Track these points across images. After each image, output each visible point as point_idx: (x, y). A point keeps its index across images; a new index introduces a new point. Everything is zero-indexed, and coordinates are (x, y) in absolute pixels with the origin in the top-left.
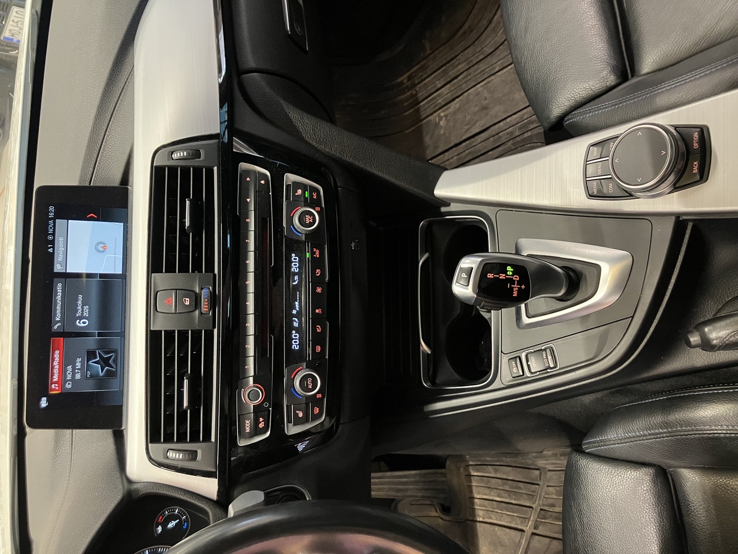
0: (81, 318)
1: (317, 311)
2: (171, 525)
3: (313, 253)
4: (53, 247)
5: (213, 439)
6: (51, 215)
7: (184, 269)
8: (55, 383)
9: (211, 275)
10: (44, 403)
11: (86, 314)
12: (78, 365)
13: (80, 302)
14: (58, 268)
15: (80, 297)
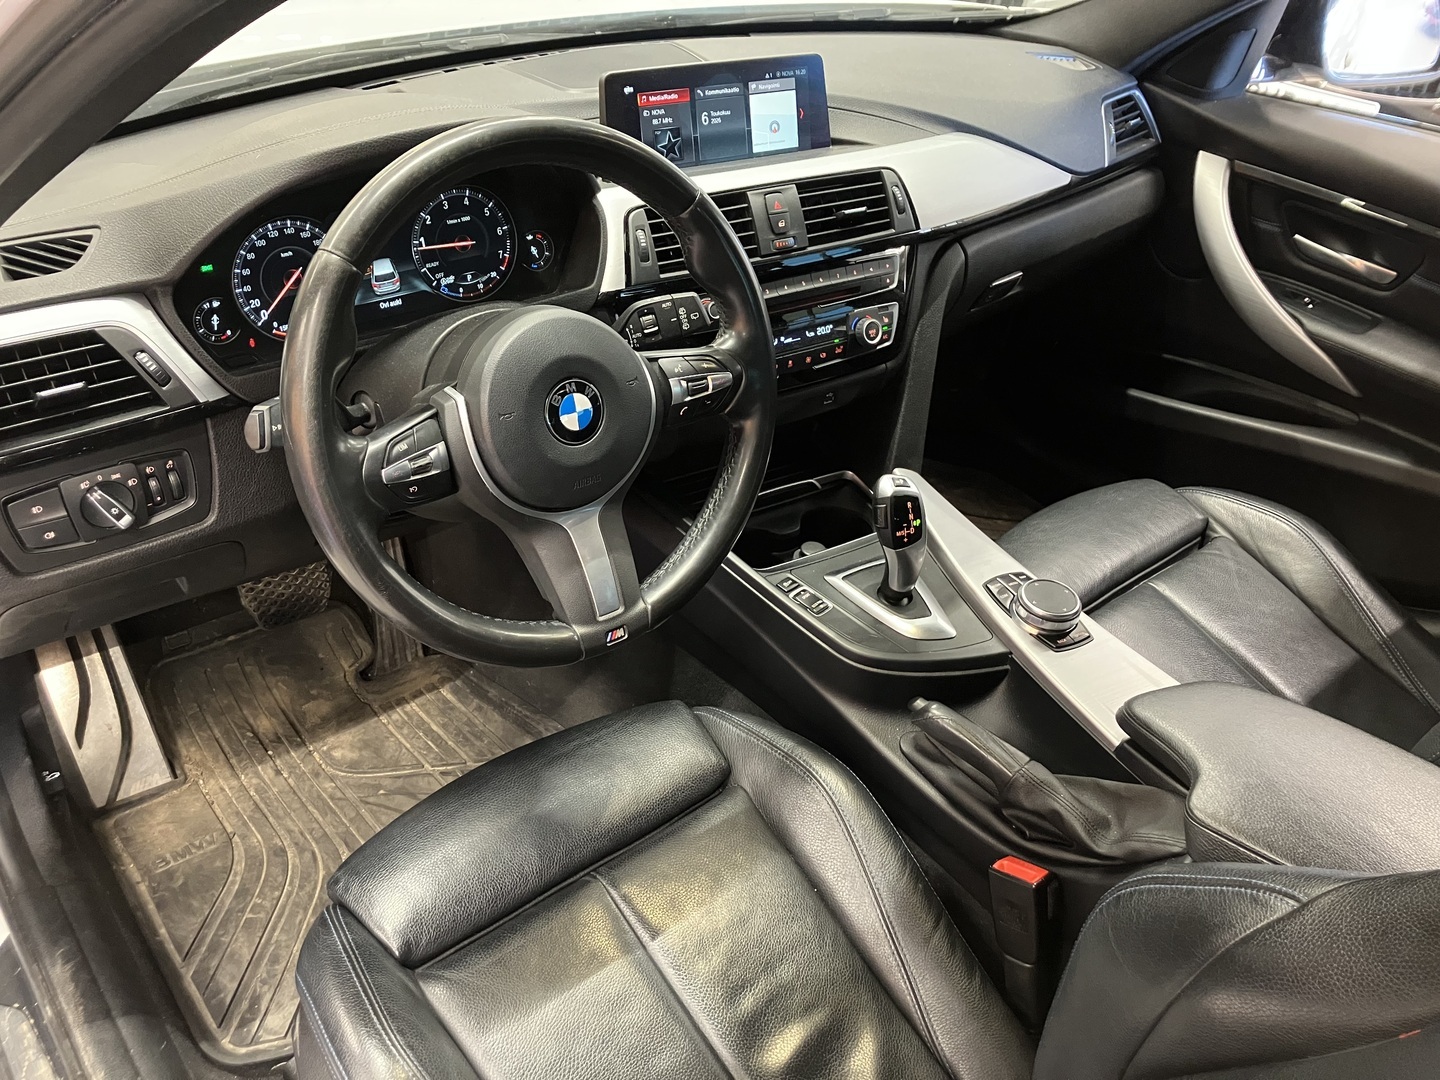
0: (710, 117)
1: (790, 362)
2: (534, 250)
3: (838, 345)
4: (770, 79)
5: (662, 276)
6: (798, 72)
7: (807, 215)
8: (648, 99)
9: (807, 244)
10: (628, 90)
11: (714, 121)
12: (666, 121)
13: (723, 113)
14: (752, 86)
15: (728, 113)
